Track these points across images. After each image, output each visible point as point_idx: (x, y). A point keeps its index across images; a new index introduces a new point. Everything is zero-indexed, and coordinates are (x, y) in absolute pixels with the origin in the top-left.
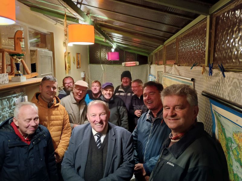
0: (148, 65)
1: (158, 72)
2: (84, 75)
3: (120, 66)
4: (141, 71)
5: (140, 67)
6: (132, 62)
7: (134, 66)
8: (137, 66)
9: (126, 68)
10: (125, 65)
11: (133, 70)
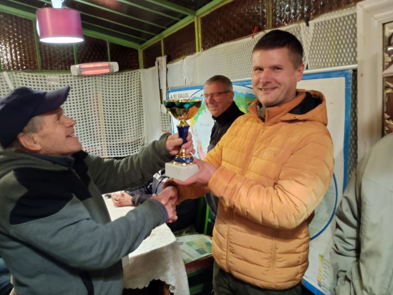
3: (65, 75)
4: (123, 87)
5: (120, 79)
6: (99, 64)
7: (106, 74)
8: (112, 76)
9: (82, 81)
10: (80, 72)
11: (104, 87)
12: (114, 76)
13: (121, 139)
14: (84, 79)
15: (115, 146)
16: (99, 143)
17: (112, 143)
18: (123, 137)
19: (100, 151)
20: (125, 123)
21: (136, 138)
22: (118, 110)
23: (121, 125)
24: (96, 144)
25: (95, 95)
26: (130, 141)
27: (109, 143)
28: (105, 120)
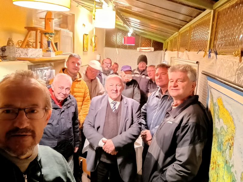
0: (163, 52)
1: (171, 58)
2: (99, 57)
3: (135, 51)
9: (140, 53)
10: (140, 50)
12: (152, 53)
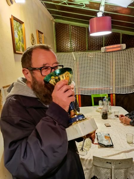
3: (98, 52)
4: (127, 57)
5: (126, 53)
6: (115, 46)
7: (118, 51)
8: (122, 51)
9: (106, 55)
10: (106, 50)
11: (117, 57)
12: (122, 52)
13: (123, 85)
14: (107, 54)
15: (120, 88)
16: (112, 86)
17: (118, 86)
18: (125, 83)
19: (112, 90)
20: (126, 76)
21: (131, 84)
22: (123, 69)
23: (124, 77)
24: (110, 86)
25: (112, 61)
26: (128, 86)
27: (116, 86)
28: (116, 74)
